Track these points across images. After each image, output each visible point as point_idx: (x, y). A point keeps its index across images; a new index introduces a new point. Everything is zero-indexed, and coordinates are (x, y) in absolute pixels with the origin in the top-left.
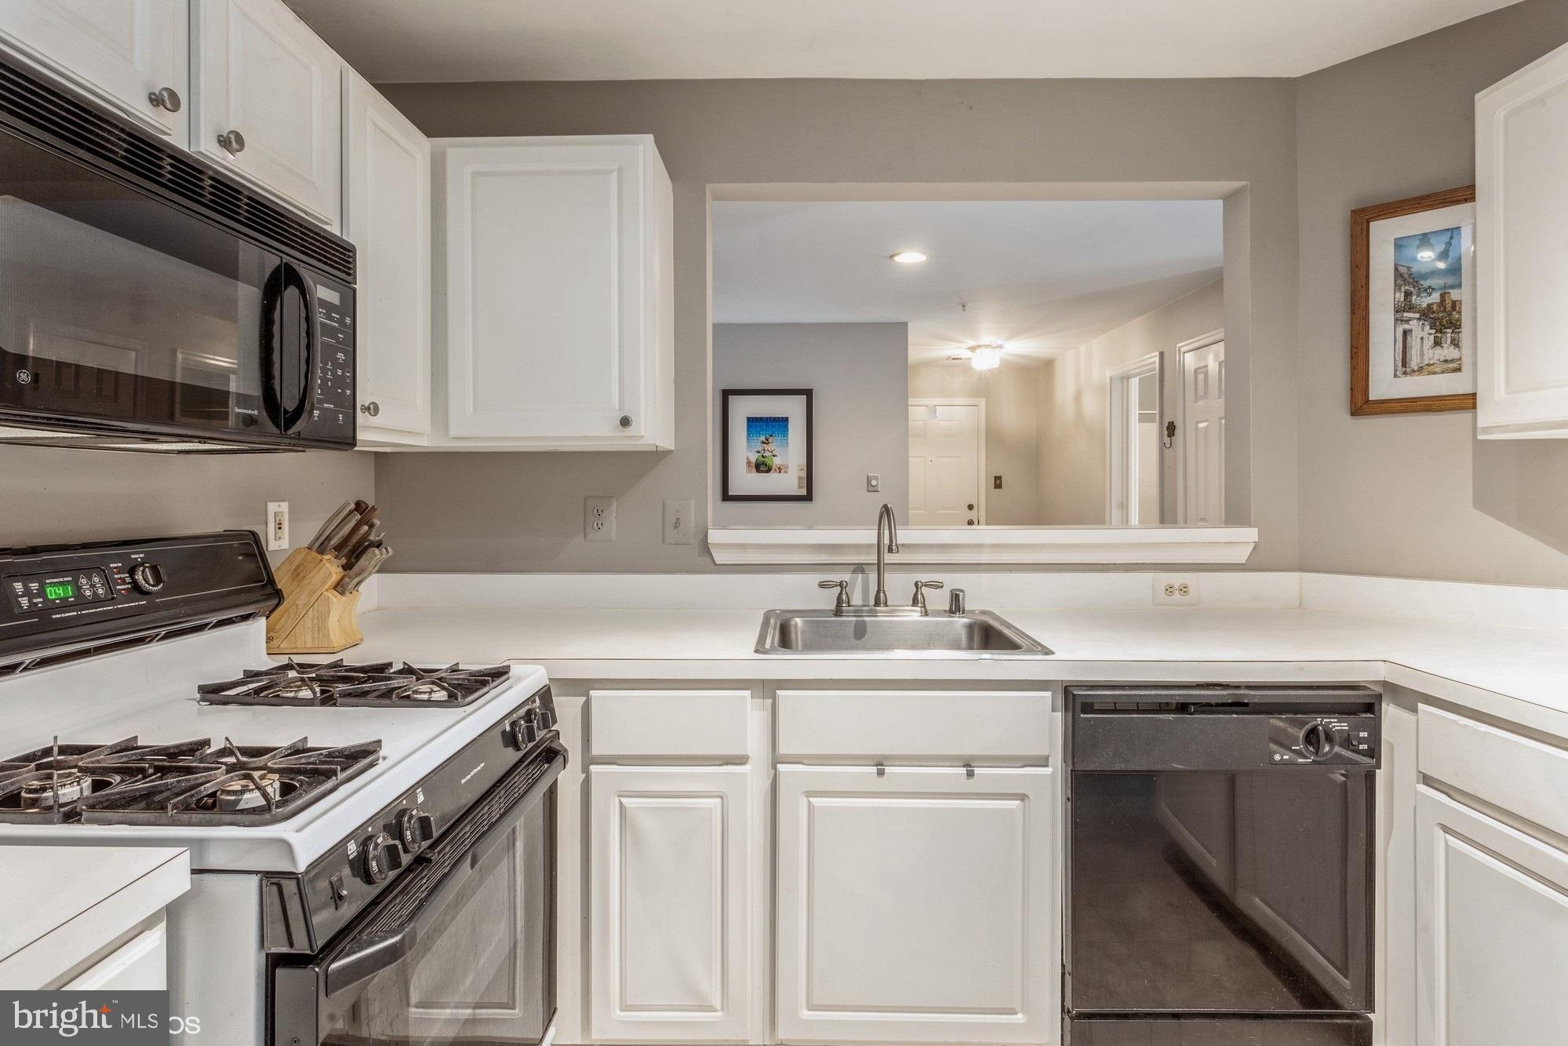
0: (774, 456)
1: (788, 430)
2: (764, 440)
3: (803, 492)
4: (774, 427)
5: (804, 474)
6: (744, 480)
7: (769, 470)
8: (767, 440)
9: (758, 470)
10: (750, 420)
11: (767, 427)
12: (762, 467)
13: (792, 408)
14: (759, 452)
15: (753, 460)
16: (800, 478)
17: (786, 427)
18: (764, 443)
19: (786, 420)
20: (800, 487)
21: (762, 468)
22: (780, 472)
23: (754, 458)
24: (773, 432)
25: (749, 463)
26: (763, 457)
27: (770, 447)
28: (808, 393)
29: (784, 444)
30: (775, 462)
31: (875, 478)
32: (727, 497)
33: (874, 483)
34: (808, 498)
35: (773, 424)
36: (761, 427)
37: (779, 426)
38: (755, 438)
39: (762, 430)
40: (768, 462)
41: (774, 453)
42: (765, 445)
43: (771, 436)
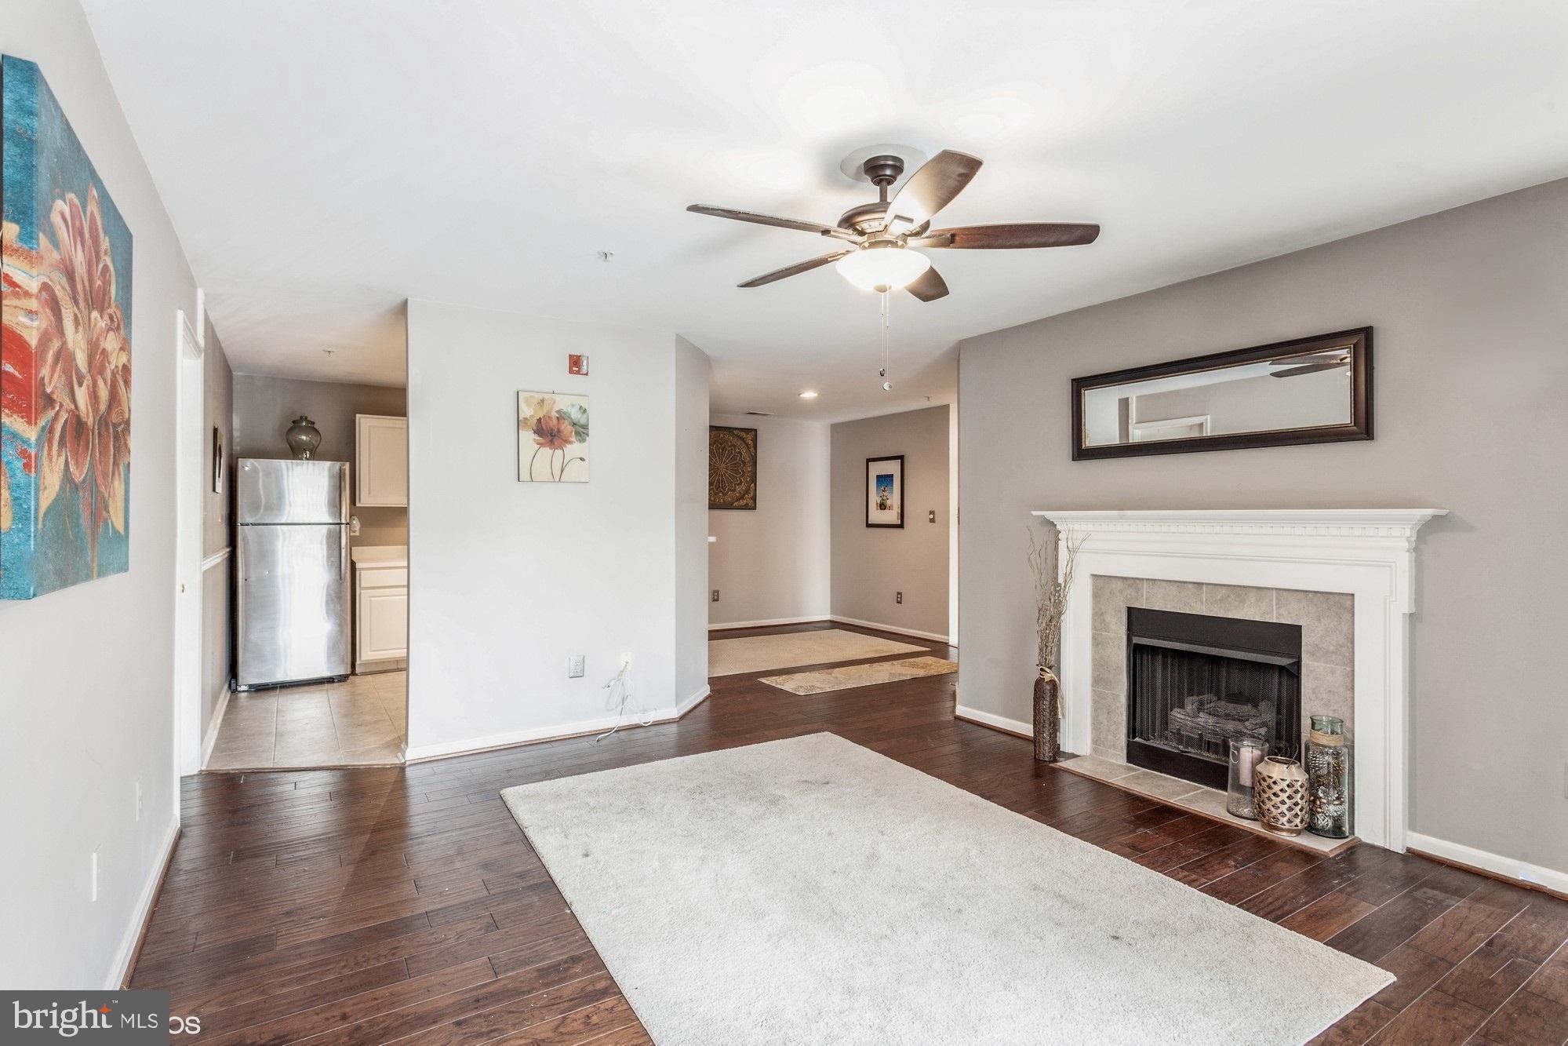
0: (887, 499)
1: (893, 483)
2: (883, 490)
3: (899, 522)
4: (887, 481)
5: (899, 511)
6: (877, 516)
7: (885, 509)
8: (885, 489)
9: (881, 509)
10: (877, 476)
11: (884, 481)
12: (882, 506)
13: (892, 468)
14: (881, 497)
16: (898, 513)
17: (892, 480)
19: (891, 476)
20: (898, 519)
22: (889, 509)
23: (879, 500)
24: (887, 485)
25: (877, 504)
26: (883, 500)
27: (886, 494)
28: (901, 458)
29: (891, 491)
30: (888, 503)
31: (932, 512)
32: (869, 525)
33: (932, 516)
34: (901, 526)
35: (887, 479)
36: (881, 481)
37: (889, 480)
38: (879, 488)
39: (882, 483)
40: (884, 503)
41: (887, 497)
42: (883, 493)
43: (886, 487)
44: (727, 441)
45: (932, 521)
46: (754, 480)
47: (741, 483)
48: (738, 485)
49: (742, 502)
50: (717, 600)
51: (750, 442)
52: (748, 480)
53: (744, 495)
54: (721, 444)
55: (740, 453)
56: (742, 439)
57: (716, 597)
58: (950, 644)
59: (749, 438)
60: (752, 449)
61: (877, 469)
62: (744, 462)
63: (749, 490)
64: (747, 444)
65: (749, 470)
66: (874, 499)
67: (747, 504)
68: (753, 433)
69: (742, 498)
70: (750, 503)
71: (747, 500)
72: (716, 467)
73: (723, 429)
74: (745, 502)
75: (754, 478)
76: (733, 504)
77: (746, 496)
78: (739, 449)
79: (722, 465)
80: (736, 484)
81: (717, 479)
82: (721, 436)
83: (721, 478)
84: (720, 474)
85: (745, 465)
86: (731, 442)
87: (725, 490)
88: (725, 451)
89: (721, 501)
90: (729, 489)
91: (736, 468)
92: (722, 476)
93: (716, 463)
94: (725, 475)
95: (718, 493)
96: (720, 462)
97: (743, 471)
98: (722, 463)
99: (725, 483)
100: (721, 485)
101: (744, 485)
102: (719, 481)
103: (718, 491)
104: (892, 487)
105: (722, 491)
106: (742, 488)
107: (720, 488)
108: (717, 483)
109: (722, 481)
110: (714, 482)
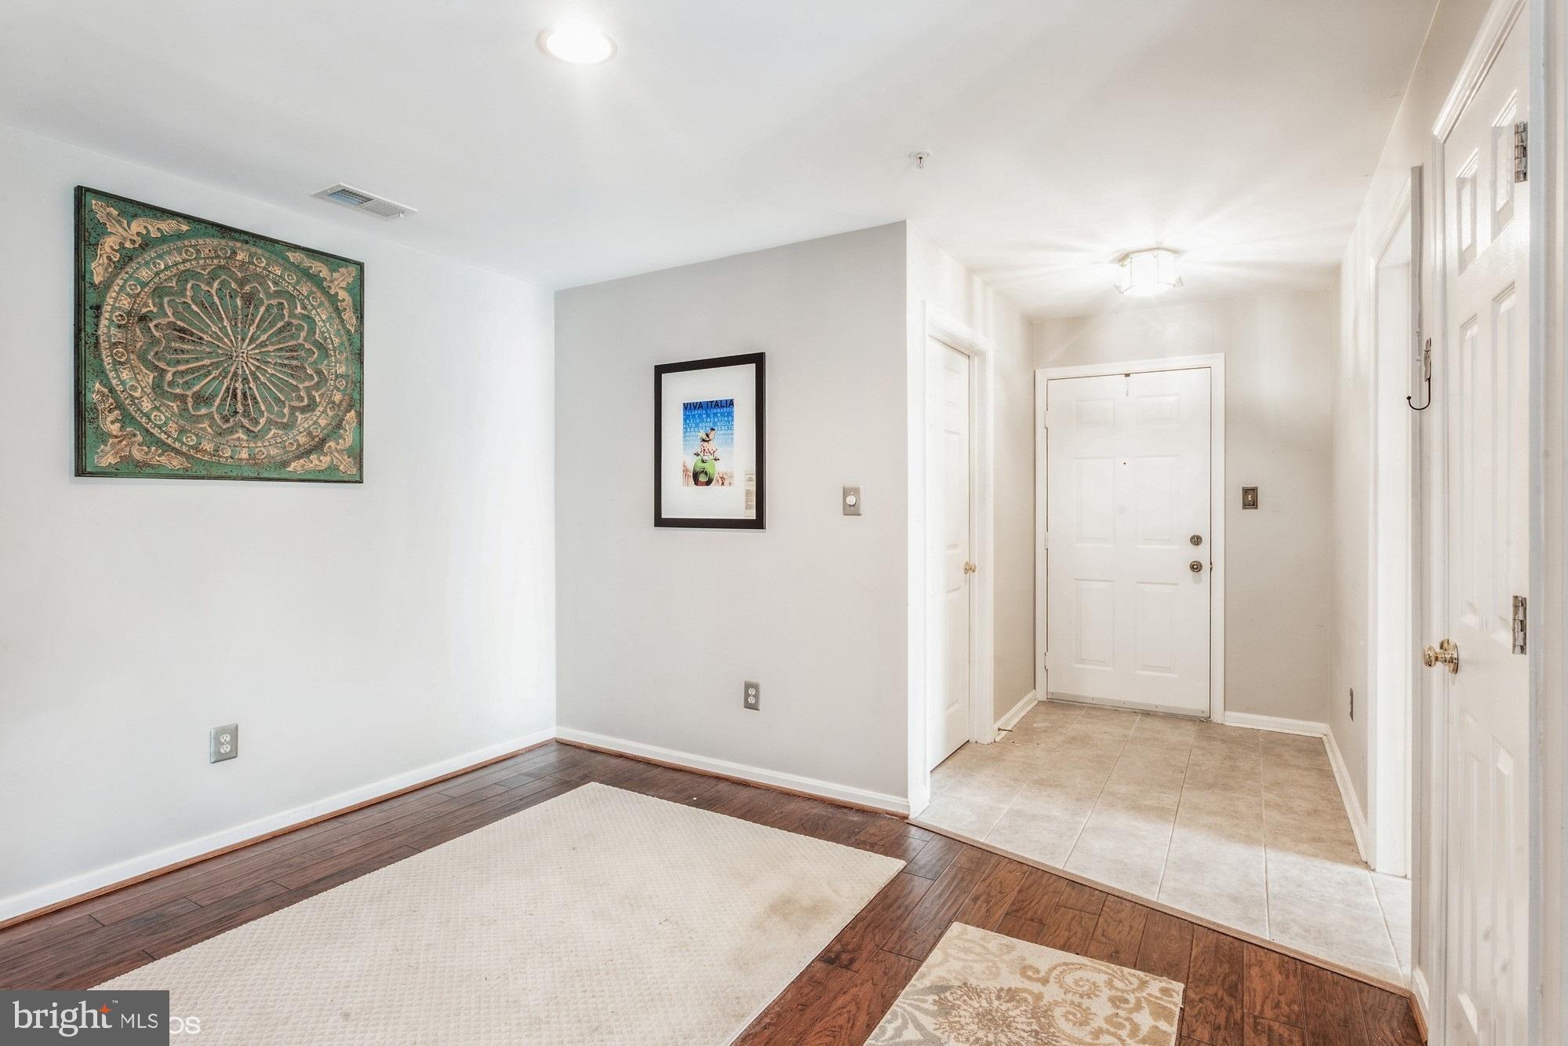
0: (716, 460)
1: (732, 420)
2: (704, 437)
3: (752, 515)
4: (715, 415)
5: (753, 487)
6: (682, 499)
7: (709, 483)
8: (707, 435)
9: (697, 482)
10: (688, 407)
11: (708, 416)
12: (700, 477)
13: (736, 384)
14: (697, 455)
16: (748, 493)
17: (730, 414)
18: (704, 440)
19: (730, 403)
20: (748, 507)
21: (703, 478)
22: (723, 484)
24: (715, 423)
25: (686, 470)
26: (703, 461)
27: (710, 446)
28: (758, 360)
29: (729, 440)
30: (717, 469)
31: (854, 490)
32: (660, 522)
33: (851, 500)
34: (758, 523)
35: (715, 411)
36: (700, 415)
37: (722, 414)
38: (693, 433)
39: (702, 421)
40: (708, 467)
41: (717, 455)
42: (705, 444)
43: (713, 429)
44: (261, 279)
45: (852, 510)
46: (355, 401)
47: (311, 407)
48: (303, 410)
49: (317, 462)
50: (231, 757)
51: (342, 294)
52: (337, 397)
53: (323, 441)
54: (242, 283)
55: (309, 319)
56: (316, 280)
57: (226, 749)
58: (914, 816)
59: (340, 283)
60: (349, 316)
61: (681, 389)
62: (321, 347)
63: (339, 426)
64: (333, 299)
65: (342, 370)
66: (679, 454)
67: (333, 468)
68: (352, 268)
69: (318, 446)
70: (346, 465)
71: (333, 456)
72: (220, 352)
73: (243, 237)
74: (326, 460)
75: (356, 396)
76: (285, 464)
77: (332, 444)
78: (304, 308)
79: (244, 346)
80: (293, 409)
81: (228, 389)
82: (239, 258)
83: (239, 385)
84: (235, 374)
85: (327, 356)
86: (276, 284)
87: (257, 423)
88: (257, 308)
89: (244, 455)
90: (269, 421)
91: (295, 363)
92: (245, 380)
93: (220, 339)
94: (256, 378)
95: (232, 431)
96: (236, 338)
97: (319, 373)
98: (243, 340)
99: (257, 403)
100: (240, 408)
101: (324, 412)
102: (235, 396)
103: (228, 425)
104: (732, 429)
105: (243, 426)
106: (316, 423)
107: (239, 417)
108: (224, 399)
109: (244, 394)
110: (213, 397)
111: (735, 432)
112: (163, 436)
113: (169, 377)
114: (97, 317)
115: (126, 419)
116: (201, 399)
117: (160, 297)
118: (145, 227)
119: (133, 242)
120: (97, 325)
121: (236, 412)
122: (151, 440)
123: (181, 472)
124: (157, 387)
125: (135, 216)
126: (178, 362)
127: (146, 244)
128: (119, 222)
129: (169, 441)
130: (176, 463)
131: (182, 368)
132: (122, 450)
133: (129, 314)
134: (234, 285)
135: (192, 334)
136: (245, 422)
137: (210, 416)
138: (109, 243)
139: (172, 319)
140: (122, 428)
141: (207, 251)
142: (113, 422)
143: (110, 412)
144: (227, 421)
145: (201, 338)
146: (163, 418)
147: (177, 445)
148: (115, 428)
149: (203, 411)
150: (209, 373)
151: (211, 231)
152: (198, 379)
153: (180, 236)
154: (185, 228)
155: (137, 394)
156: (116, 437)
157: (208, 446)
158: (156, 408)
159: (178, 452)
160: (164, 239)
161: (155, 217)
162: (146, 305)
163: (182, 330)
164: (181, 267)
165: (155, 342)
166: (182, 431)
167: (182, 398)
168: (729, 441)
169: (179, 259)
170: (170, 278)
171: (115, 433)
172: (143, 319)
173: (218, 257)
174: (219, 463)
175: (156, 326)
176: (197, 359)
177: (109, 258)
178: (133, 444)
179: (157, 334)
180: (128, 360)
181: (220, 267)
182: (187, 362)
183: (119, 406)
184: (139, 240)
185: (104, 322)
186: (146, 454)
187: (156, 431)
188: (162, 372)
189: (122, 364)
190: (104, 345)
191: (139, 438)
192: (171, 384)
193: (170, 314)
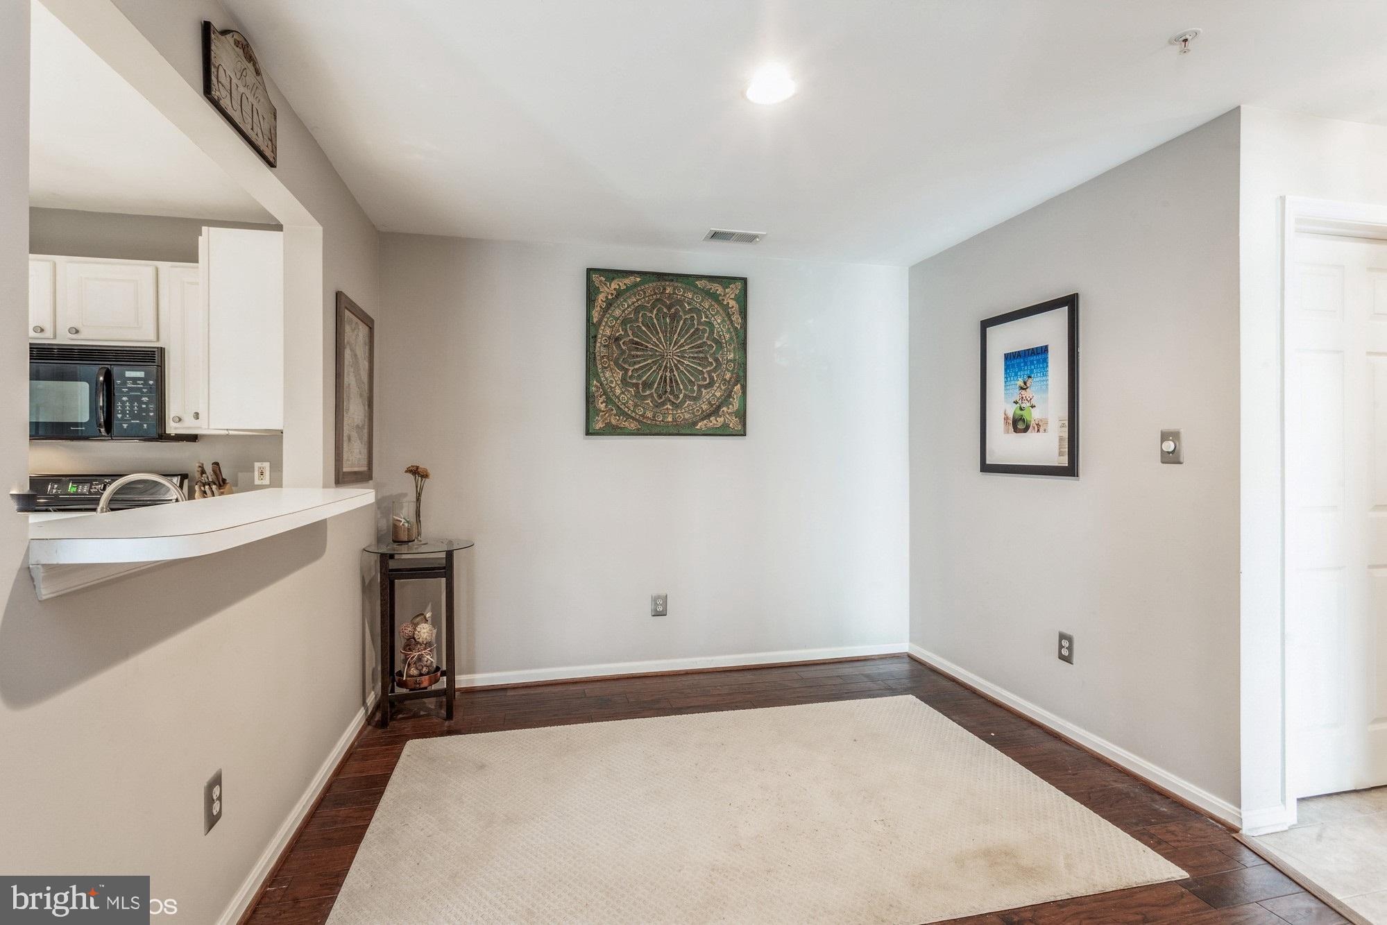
1: (1047, 366)
3: (1064, 461)
4: (1032, 363)
5: (1065, 433)
6: (1005, 446)
7: (1026, 430)
8: (1025, 383)
9: (1016, 430)
10: (1009, 357)
11: (1026, 364)
12: (1019, 424)
14: (1016, 402)
15: (1011, 416)
16: (1061, 439)
17: (1045, 361)
18: (1022, 388)
19: (1044, 350)
20: (1061, 454)
21: (1021, 426)
22: (1038, 431)
23: (1011, 410)
24: (1032, 371)
25: (1006, 419)
26: (1021, 409)
27: (1027, 394)
28: (1071, 302)
29: (1045, 389)
30: (1034, 415)
31: (1173, 435)
32: (986, 468)
33: (1169, 446)
34: (1071, 470)
35: (1032, 358)
36: (1019, 365)
37: (1038, 361)
38: (1013, 382)
39: (1020, 370)
40: (1026, 417)
41: (1033, 402)
42: (1023, 392)
43: (1030, 377)
44: (680, 303)
45: (1171, 458)
46: (741, 377)
47: (711, 385)
48: (706, 387)
49: (716, 422)
50: (663, 614)
51: (732, 303)
52: (728, 376)
53: (719, 407)
54: (669, 308)
55: (710, 324)
56: (715, 297)
57: (660, 609)
59: (729, 296)
60: (737, 318)
61: (1005, 339)
62: (718, 342)
63: (729, 396)
64: (726, 308)
65: (731, 356)
66: (1001, 405)
67: (725, 425)
68: (739, 284)
69: (715, 411)
70: (734, 422)
71: (727, 416)
72: (657, 354)
73: (671, 277)
74: (721, 420)
75: (741, 374)
76: (695, 424)
77: (725, 409)
78: (707, 317)
79: (671, 348)
80: (700, 387)
81: (661, 377)
82: (667, 292)
83: (668, 374)
84: (666, 367)
85: (722, 348)
86: (689, 304)
87: (678, 398)
88: (678, 322)
89: (670, 419)
90: (685, 396)
91: (701, 355)
92: (672, 370)
93: (657, 346)
94: (678, 369)
95: (663, 404)
96: (666, 344)
97: (716, 360)
98: (670, 344)
99: (678, 384)
100: (668, 389)
101: (719, 387)
102: (665, 381)
103: (662, 400)
104: (1046, 376)
105: (670, 401)
106: (714, 395)
107: (668, 394)
108: (659, 384)
109: (671, 380)
110: (653, 382)
111: (1049, 378)
112: (626, 410)
113: (630, 373)
114: (595, 342)
115: (608, 401)
116: (647, 385)
117: (625, 325)
118: (618, 284)
119: (612, 294)
120: (595, 347)
121: (666, 392)
122: (621, 413)
123: (635, 431)
124: (624, 380)
125: (613, 279)
126: (635, 363)
127: (619, 293)
128: (605, 284)
129: (629, 412)
130: (633, 426)
131: (637, 367)
132: (606, 419)
133: (609, 338)
134: (665, 310)
135: (642, 345)
136: (671, 397)
137: (651, 395)
138: (601, 297)
139: (631, 337)
140: (606, 406)
141: (649, 291)
142: (602, 403)
143: (600, 397)
144: (661, 398)
145: (647, 347)
146: (626, 398)
147: (633, 415)
148: (602, 406)
149: (648, 393)
150: (651, 368)
151: (653, 278)
152: (645, 373)
153: (636, 285)
154: (638, 279)
155: (613, 386)
156: (604, 411)
157: (649, 414)
158: (623, 393)
159: (634, 419)
160: (628, 289)
161: (624, 277)
162: (618, 331)
163: (637, 343)
164: (636, 305)
165: (623, 352)
166: (636, 406)
167: (636, 385)
168: (1044, 387)
169: (635, 300)
170: (630, 313)
171: (602, 409)
172: (617, 339)
173: (655, 294)
174: (656, 425)
175: (623, 343)
176: (645, 360)
177: (601, 307)
178: (611, 415)
179: (624, 348)
180: (609, 365)
181: (657, 300)
182: (639, 362)
183: (605, 393)
184: (614, 292)
185: (598, 345)
186: (618, 420)
187: (622, 407)
188: (627, 370)
189: (606, 368)
190: (598, 358)
191: (615, 412)
192: (631, 377)
193: (630, 334)
